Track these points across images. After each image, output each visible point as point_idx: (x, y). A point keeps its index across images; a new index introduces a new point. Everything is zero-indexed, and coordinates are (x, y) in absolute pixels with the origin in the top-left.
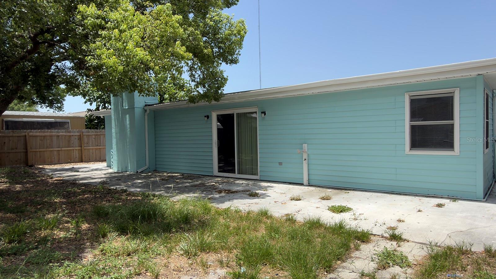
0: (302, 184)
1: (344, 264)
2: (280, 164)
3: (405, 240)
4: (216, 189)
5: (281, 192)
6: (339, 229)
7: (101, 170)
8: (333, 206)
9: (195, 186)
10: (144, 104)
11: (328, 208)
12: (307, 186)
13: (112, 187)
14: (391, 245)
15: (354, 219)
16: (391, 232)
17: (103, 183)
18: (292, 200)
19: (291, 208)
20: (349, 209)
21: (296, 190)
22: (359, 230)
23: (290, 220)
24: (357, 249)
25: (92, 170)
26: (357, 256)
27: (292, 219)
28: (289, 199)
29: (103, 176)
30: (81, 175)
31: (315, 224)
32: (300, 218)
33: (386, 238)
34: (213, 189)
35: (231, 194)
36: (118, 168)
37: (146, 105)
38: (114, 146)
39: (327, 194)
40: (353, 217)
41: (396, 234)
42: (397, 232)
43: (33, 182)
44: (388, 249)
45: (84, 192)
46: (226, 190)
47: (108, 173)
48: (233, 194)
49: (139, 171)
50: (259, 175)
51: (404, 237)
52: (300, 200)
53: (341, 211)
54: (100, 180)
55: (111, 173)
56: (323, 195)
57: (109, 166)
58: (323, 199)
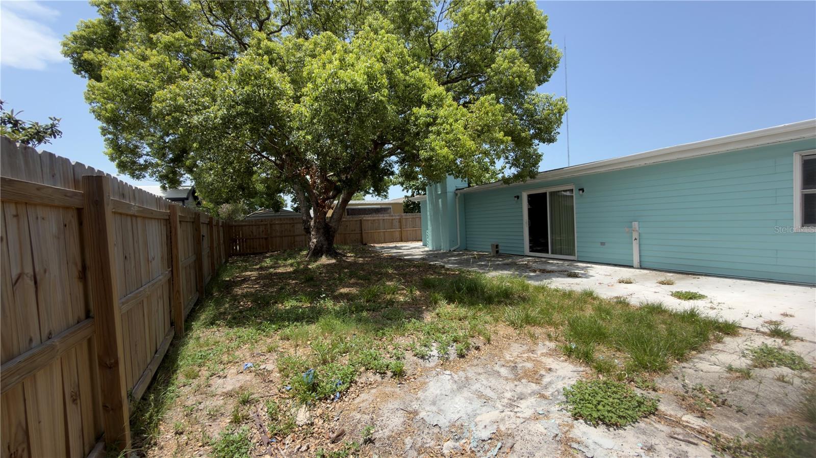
0: (631, 267)
1: (701, 355)
2: (603, 244)
3: (796, 339)
4: (529, 268)
5: (606, 273)
6: (691, 317)
7: (419, 248)
8: (678, 292)
9: (507, 264)
10: (455, 189)
11: (671, 293)
12: (638, 268)
13: (432, 263)
14: (773, 343)
15: (711, 308)
16: (773, 327)
17: (423, 259)
18: (620, 282)
19: (622, 291)
20: (701, 297)
21: (625, 273)
22: (721, 320)
23: (622, 302)
24: (719, 340)
25: (411, 248)
26: (721, 349)
27: (625, 303)
28: (616, 281)
29: (422, 253)
30: (405, 252)
31: (656, 310)
32: (634, 302)
33: (764, 333)
34: (526, 268)
35: (547, 273)
36: (433, 246)
37: (457, 190)
38: (430, 227)
39: (668, 278)
40: (709, 305)
41: (780, 330)
42: (782, 328)
43: (370, 257)
44: (769, 346)
45: (410, 266)
46: (541, 270)
47: (425, 251)
48: (549, 274)
49: (452, 249)
50: (576, 255)
51: (794, 334)
52: (631, 283)
53: (691, 298)
54: (420, 257)
55: (427, 251)
56: (663, 279)
57: (425, 245)
58: (662, 283)
